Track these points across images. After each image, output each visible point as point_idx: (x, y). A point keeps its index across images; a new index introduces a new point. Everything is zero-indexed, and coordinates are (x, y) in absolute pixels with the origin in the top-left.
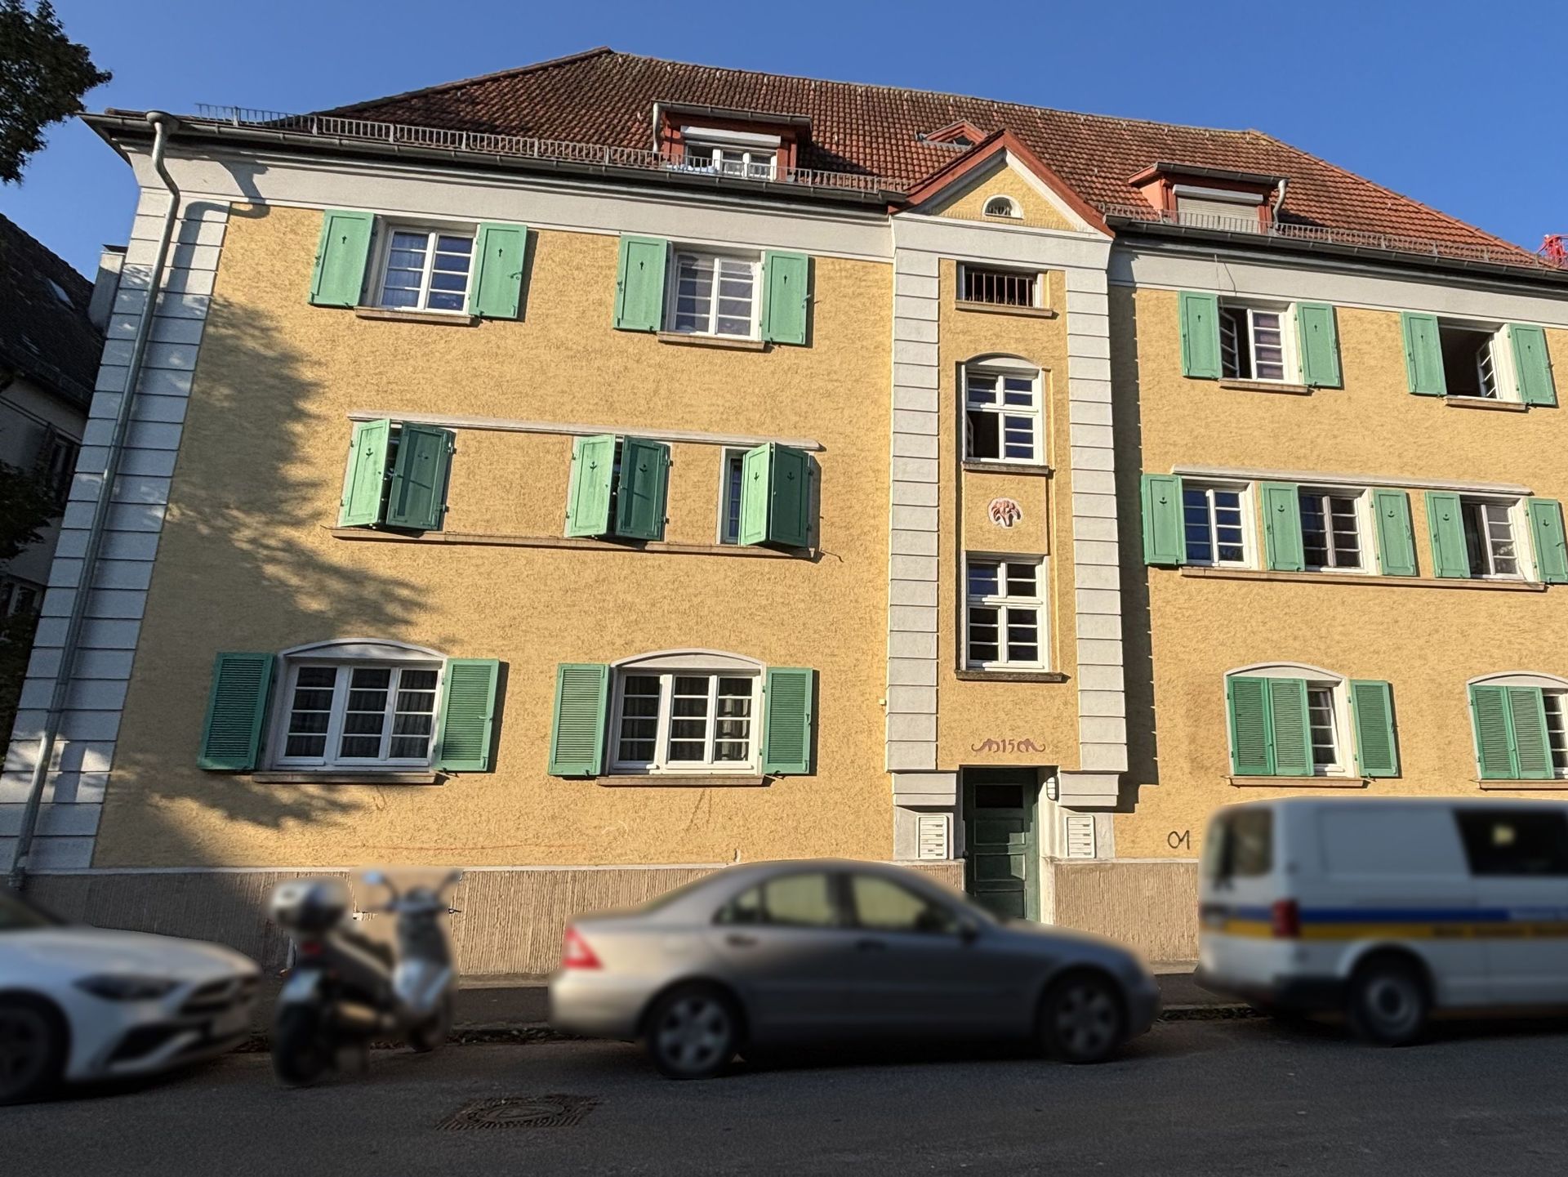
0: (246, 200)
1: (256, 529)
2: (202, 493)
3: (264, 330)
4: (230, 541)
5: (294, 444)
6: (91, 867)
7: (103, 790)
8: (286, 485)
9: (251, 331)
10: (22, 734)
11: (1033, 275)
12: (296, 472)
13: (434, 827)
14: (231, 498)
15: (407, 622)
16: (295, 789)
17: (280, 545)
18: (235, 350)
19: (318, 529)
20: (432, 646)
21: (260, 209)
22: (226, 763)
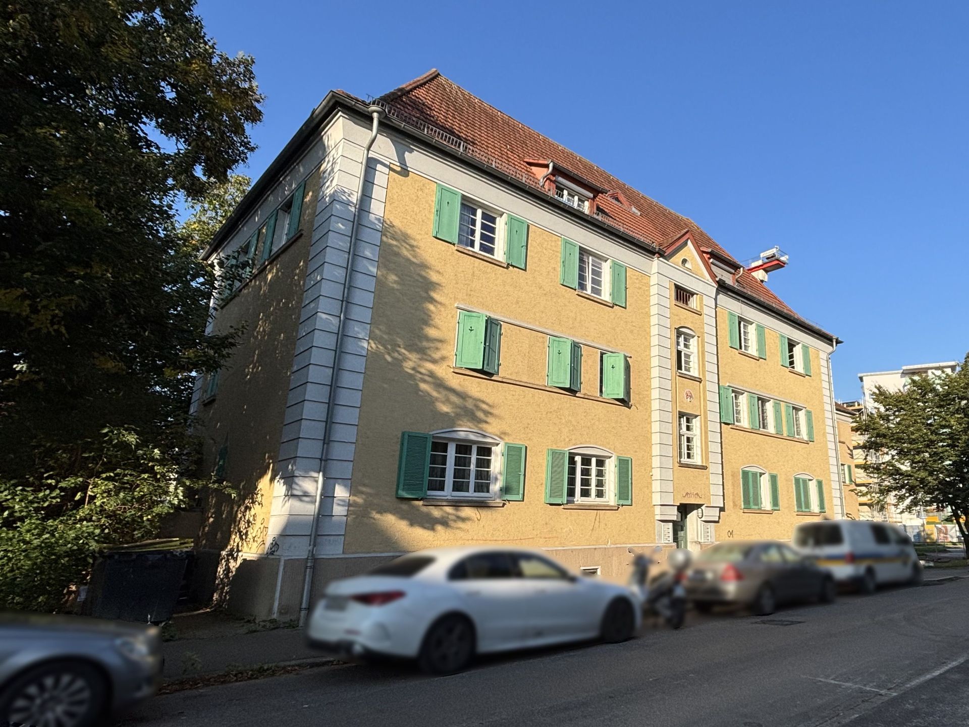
0: (398, 164)
1: (415, 362)
2: (385, 336)
3: (412, 246)
4: (401, 366)
5: (430, 316)
6: (343, 553)
7: (347, 508)
8: (428, 339)
9: (405, 245)
10: (300, 473)
11: (692, 294)
12: (432, 332)
13: (501, 529)
14: (400, 341)
15: (486, 422)
16: (442, 510)
17: (427, 373)
18: (397, 254)
19: (444, 367)
20: (496, 435)
21: (404, 172)
22: (412, 494)
